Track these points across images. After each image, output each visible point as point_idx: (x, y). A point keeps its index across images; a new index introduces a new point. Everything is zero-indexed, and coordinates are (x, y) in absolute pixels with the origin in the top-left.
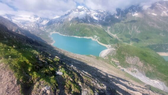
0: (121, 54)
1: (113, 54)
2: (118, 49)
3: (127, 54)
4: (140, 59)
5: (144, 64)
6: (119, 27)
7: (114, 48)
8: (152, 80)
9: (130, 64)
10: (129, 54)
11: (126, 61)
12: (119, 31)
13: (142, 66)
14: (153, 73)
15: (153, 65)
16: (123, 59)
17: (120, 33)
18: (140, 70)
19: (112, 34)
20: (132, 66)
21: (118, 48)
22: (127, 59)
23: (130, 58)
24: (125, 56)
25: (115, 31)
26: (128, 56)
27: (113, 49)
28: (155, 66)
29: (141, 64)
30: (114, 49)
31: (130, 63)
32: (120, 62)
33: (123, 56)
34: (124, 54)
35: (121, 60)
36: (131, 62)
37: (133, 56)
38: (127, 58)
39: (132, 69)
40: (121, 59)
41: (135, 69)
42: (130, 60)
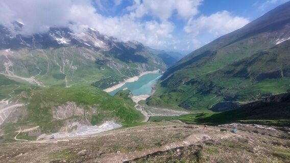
0: (41, 108)
1: (21, 117)
2: (31, 101)
3: (52, 104)
4: (76, 104)
5: (85, 109)
6: (38, 63)
7: (19, 102)
8: (100, 127)
9: (64, 120)
10: (55, 102)
11: (54, 117)
12: (38, 71)
13: (82, 113)
14: (99, 115)
15: (95, 105)
16: (46, 116)
17: (41, 74)
18: (81, 120)
19: (23, 78)
20: (67, 121)
21: (30, 98)
22: (55, 114)
23: (59, 109)
24: (50, 108)
25: (29, 71)
26: (55, 106)
27: (18, 105)
28: (98, 105)
29: (80, 111)
30: (21, 105)
31: (62, 119)
32: (41, 127)
33: (46, 111)
34: (47, 105)
35: (44, 120)
36: (64, 114)
37: (63, 102)
38: (54, 112)
39: (69, 126)
40: (42, 118)
41: (74, 124)
42: (61, 113)
